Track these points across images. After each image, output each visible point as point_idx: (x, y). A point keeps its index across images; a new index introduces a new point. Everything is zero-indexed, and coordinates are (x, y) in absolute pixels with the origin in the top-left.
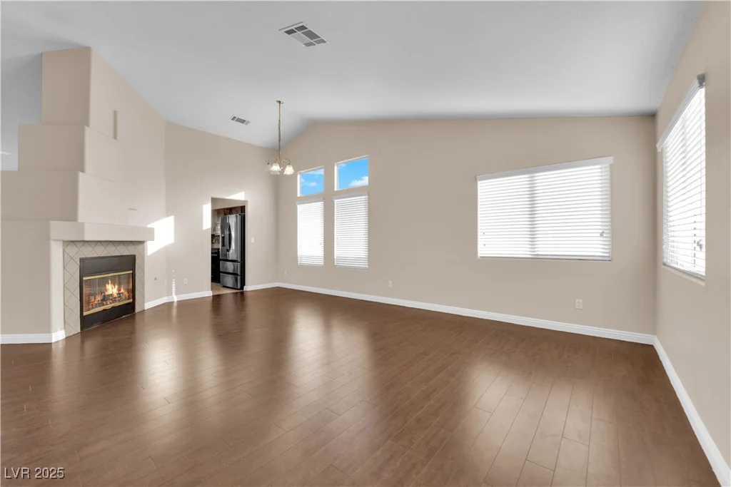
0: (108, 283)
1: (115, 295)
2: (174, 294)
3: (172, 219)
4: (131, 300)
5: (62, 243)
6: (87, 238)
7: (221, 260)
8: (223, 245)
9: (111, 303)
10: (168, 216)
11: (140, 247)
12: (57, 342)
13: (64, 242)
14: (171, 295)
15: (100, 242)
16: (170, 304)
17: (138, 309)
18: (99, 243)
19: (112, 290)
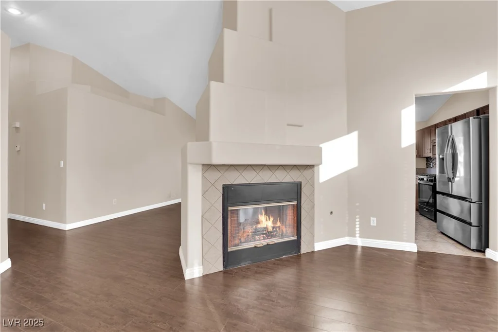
0: (262, 214)
1: (270, 229)
2: (358, 235)
3: (355, 135)
4: (295, 238)
5: (200, 167)
6: (215, 161)
7: (439, 193)
8: (442, 171)
9: (264, 238)
10: (349, 131)
11: (307, 173)
12: (192, 280)
13: (203, 165)
14: (355, 236)
15: (251, 165)
16: (352, 248)
17: (304, 250)
18: (249, 167)
19: (266, 222)
